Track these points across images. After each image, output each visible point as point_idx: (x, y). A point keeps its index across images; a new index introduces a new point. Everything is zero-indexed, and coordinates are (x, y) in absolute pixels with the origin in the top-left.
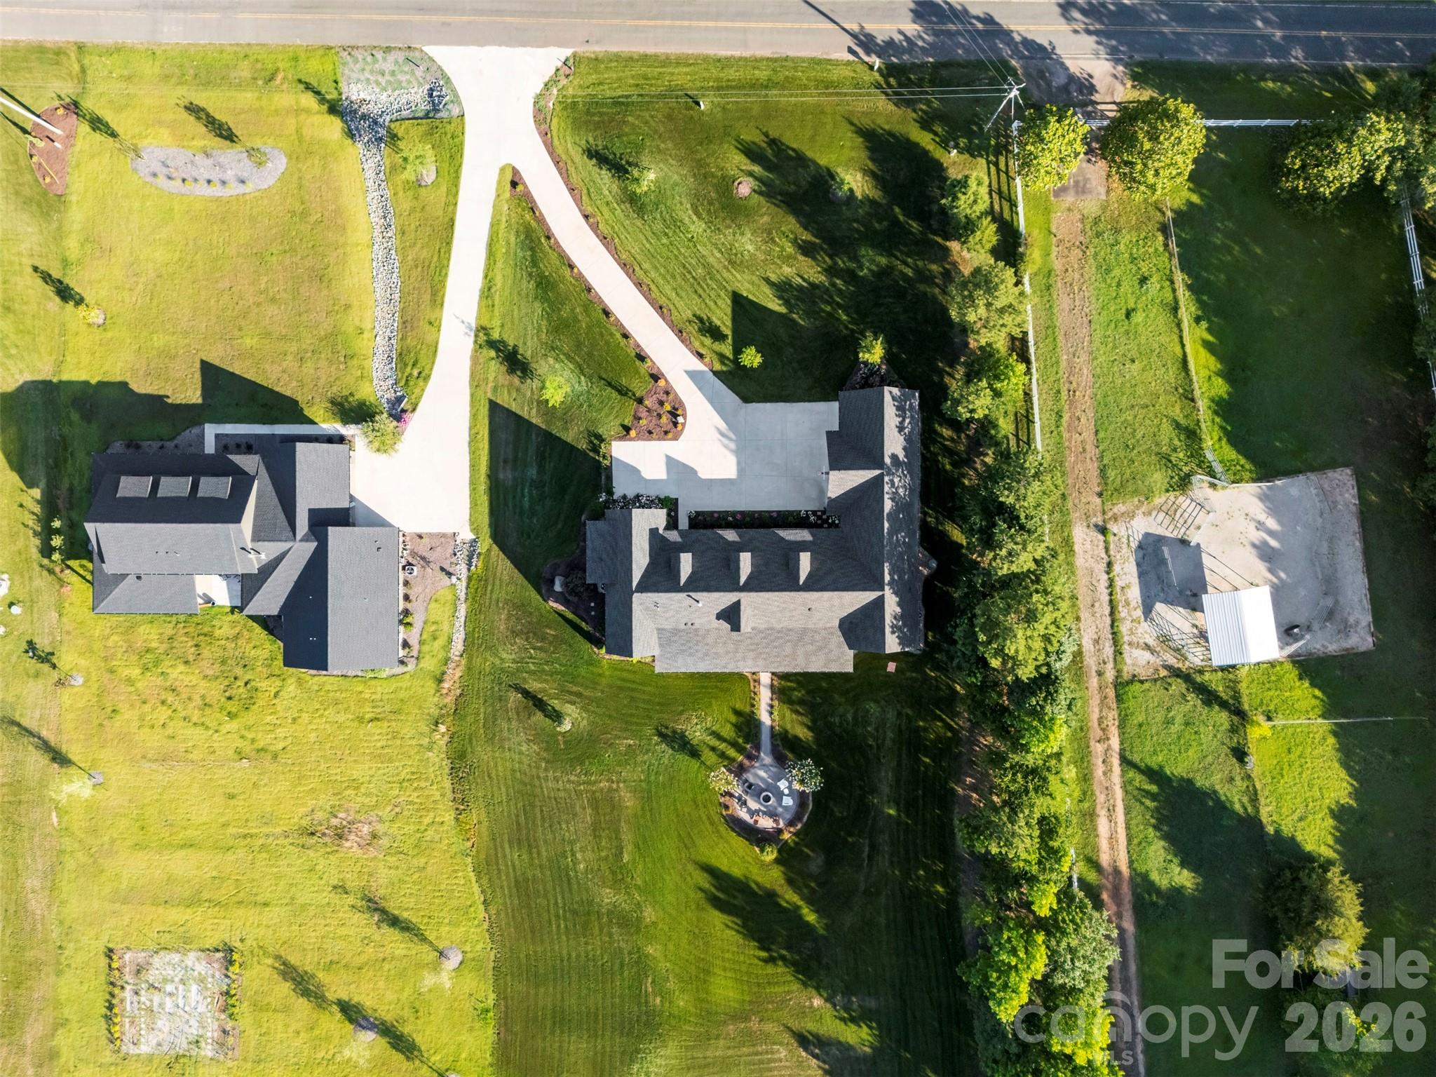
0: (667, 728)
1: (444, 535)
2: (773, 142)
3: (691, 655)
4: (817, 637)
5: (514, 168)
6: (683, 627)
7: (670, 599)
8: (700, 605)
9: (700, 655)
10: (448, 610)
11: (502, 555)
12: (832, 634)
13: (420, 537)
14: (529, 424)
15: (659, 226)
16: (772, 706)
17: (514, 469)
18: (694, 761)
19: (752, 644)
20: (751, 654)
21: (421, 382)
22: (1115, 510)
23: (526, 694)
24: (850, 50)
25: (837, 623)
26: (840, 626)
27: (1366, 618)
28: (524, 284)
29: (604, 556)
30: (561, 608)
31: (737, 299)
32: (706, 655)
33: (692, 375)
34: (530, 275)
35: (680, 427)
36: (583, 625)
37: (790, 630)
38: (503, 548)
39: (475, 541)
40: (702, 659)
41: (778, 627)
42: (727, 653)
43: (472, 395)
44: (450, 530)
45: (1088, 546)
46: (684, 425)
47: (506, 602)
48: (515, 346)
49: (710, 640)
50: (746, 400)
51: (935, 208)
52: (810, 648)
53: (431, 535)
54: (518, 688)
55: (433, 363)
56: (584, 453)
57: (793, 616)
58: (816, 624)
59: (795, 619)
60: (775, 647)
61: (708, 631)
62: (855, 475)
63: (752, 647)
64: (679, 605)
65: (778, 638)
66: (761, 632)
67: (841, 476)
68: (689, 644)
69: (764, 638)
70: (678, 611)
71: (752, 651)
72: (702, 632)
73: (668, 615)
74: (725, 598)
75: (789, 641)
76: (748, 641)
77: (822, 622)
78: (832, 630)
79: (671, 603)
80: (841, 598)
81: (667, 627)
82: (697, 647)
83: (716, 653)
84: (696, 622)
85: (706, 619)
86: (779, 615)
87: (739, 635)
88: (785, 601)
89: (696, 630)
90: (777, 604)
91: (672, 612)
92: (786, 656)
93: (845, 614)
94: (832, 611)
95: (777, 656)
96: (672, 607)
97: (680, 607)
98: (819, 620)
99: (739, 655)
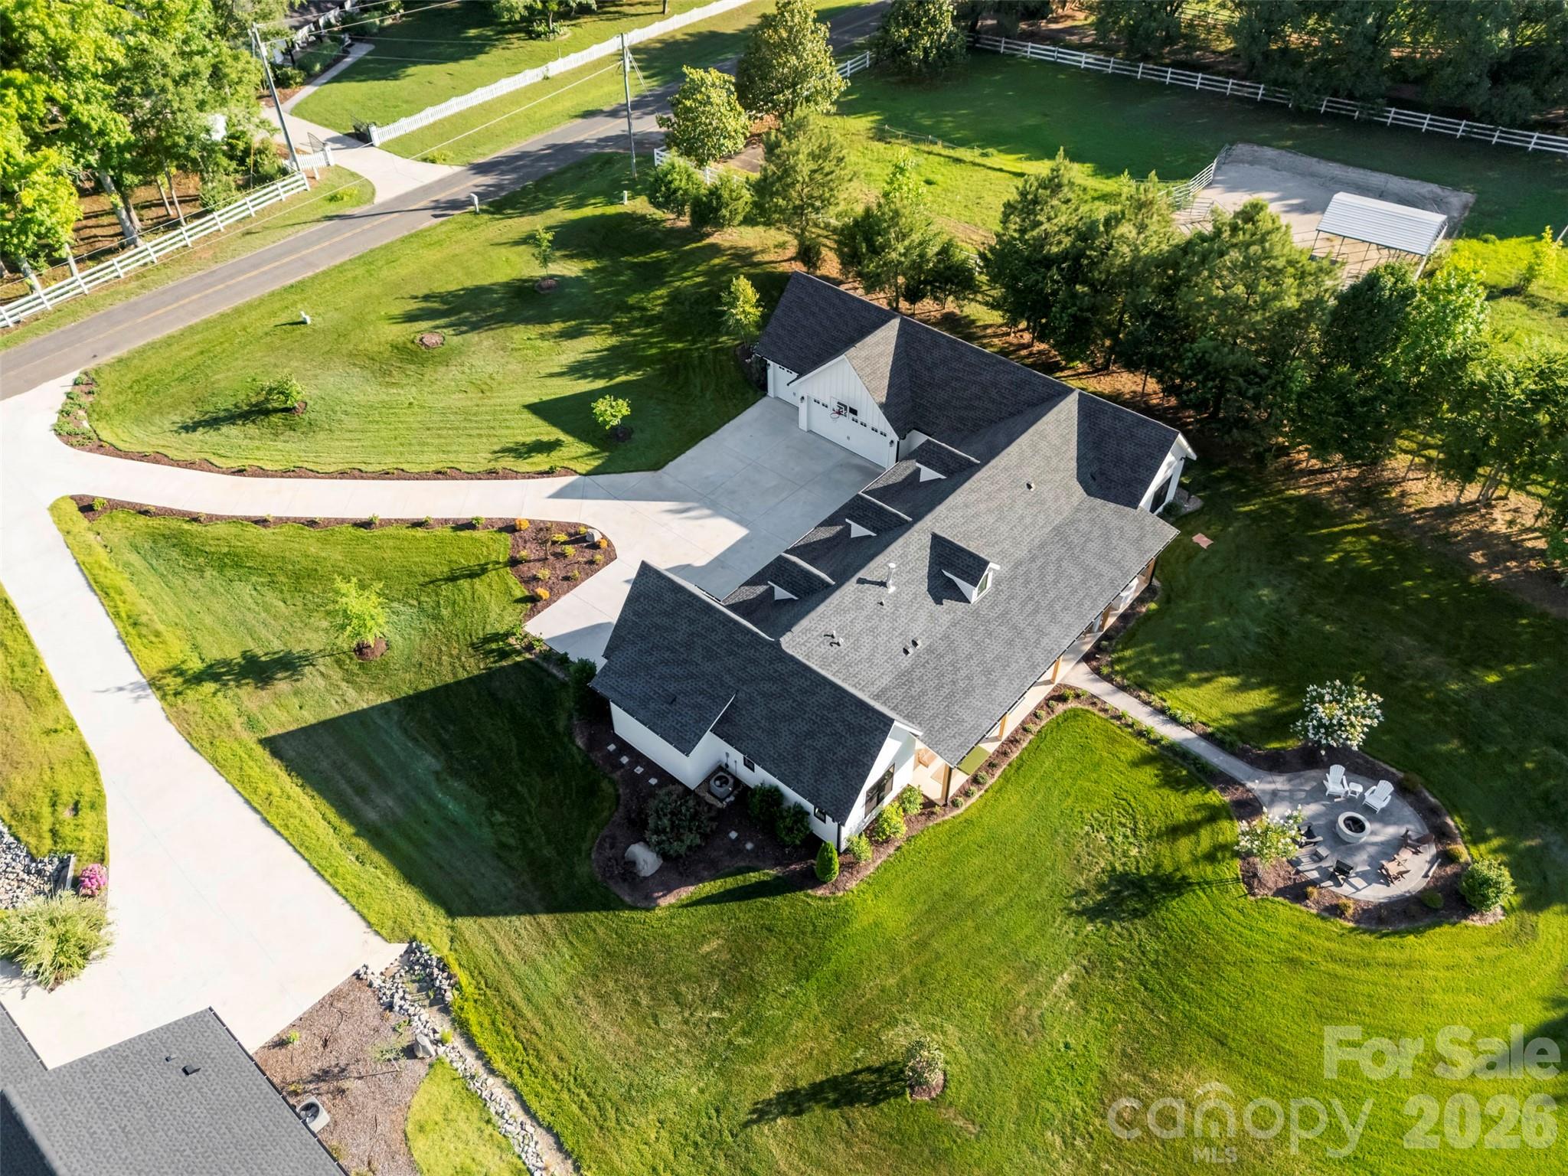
0: (1084, 893)
1: (335, 996)
2: (426, 298)
3: (967, 692)
4: (1083, 527)
5: (72, 498)
6: (906, 659)
7: (840, 611)
8: (892, 589)
9: (980, 680)
10: (467, 1123)
11: (489, 923)
12: (1092, 509)
13: (281, 1043)
14: (360, 718)
15: (352, 423)
16: (1162, 711)
17: (386, 785)
18: (1188, 897)
19: (1024, 604)
20: (1042, 618)
21: (87, 816)
23: (793, 1102)
24: (436, 216)
25: (1079, 490)
26: (1089, 492)
27: (1434, 188)
28: (195, 583)
29: (672, 687)
30: (686, 893)
31: (534, 408)
32: (988, 672)
33: (559, 494)
34: (200, 570)
35: (604, 544)
36: (753, 877)
37: (1042, 546)
38: (476, 909)
39: (410, 951)
40: (992, 684)
41: (1022, 553)
42: (1010, 643)
43: (214, 761)
44: (339, 977)
46: (606, 539)
47: (574, 983)
48: (244, 654)
49: (966, 647)
50: (657, 466)
51: (658, 235)
52: (1094, 546)
53: (302, 1022)
54: (762, 1113)
55: (95, 774)
56: (491, 674)
57: (1022, 518)
58: (1058, 512)
59: (1028, 520)
60: (1056, 582)
61: (946, 637)
62: (877, 344)
63: (1030, 607)
64: (864, 613)
65: (1042, 567)
66: (1014, 578)
67: (863, 354)
68: (947, 679)
69: (1027, 582)
70: (872, 630)
71: (1036, 611)
72: (941, 647)
73: (865, 652)
74: (913, 548)
75: (1060, 560)
76: (1014, 604)
77: (1063, 500)
78: (1086, 505)
79: (849, 617)
80: (1043, 436)
81: (885, 681)
82: (963, 673)
83: (997, 658)
84: (916, 631)
85: (923, 615)
86: (1004, 528)
87: (992, 607)
88: (989, 494)
89: (930, 650)
90: (982, 507)
91: (866, 639)
92: (1084, 582)
93: (1074, 464)
94: (1056, 470)
95: (1074, 592)
96: (858, 628)
97: (869, 618)
98: (1057, 499)
99: (1029, 632)
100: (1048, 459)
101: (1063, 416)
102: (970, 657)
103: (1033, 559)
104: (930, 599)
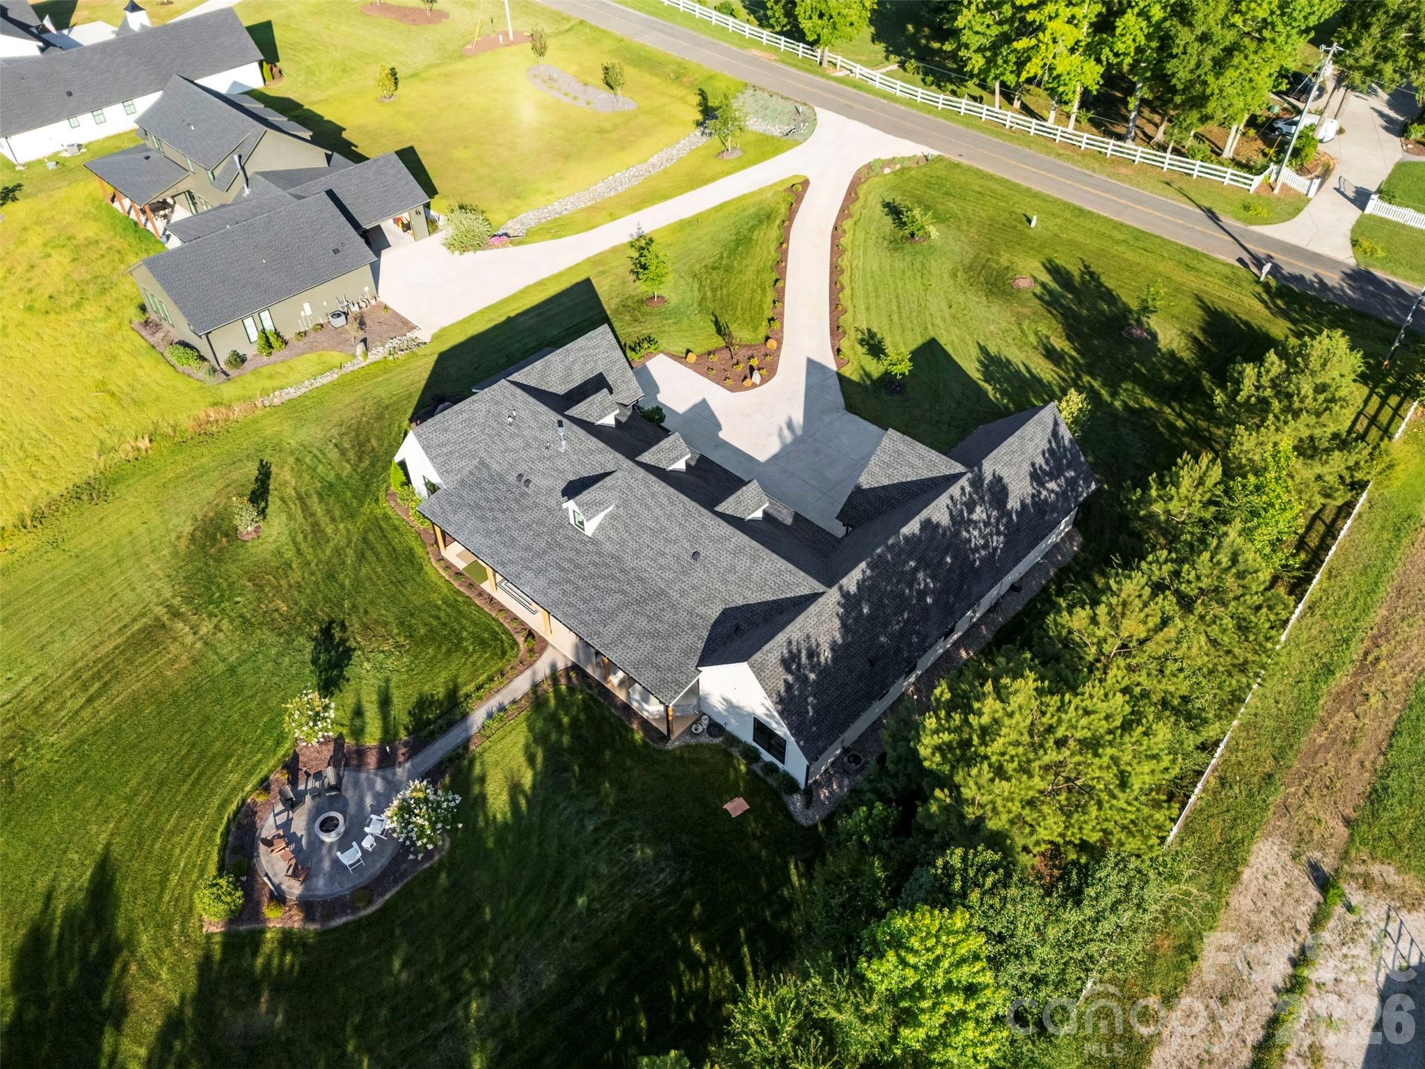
0: (342, 630)
1: (405, 322)
2: (1088, 273)
3: (482, 518)
4: (668, 616)
5: (806, 180)
6: (512, 478)
7: (535, 414)
8: (563, 449)
9: (492, 526)
10: (316, 368)
11: (430, 365)
12: (694, 627)
13: (387, 310)
15: (902, 264)
16: (504, 711)
17: (542, 322)
18: (315, 691)
19: (571, 561)
20: (555, 574)
21: (549, 236)
22: (1375, 869)
23: (263, 477)
24: (1240, 260)
25: (714, 612)
26: (714, 626)
28: (726, 235)
31: (932, 346)
32: (499, 532)
33: (813, 364)
34: (738, 232)
35: (746, 385)
37: (639, 579)
39: (425, 343)
40: (488, 534)
41: (630, 563)
43: (578, 265)
44: (417, 321)
45: (1277, 887)
46: (754, 386)
47: (376, 397)
49: (525, 518)
50: (851, 409)
53: (395, 314)
54: (264, 466)
55: (577, 233)
57: (663, 554)
58: (682, 593)
59: (661, 561)
60: (596, 587)
61: (536, 505)
62: (922, 458)
63: (566, 565)
64: (538, 434)
65: (614, 578)
66: (600, 554)
67: (901, 447)
68: (494, 505)
69: (595, 565)
70: (528, 445)
71: (563, 569)
72: (528, 502)
73: (512, 444)
74: (600, 458)
75: (624, 592)
76: (572, 554)
77: (696, 596)
78: (698, 621)
79: (534, 425)
80: (755, 559)
81: (495, 466)
82: (500, 515)
83: (513, 539)
84: (536, 480)
85: (549, 483)
86: (646, 538)
87: (567, 537)
88: (672, 515)
89: (523, 495)
90: (658, 511)
91: (519, 443)
92: (597, 610)
93: (740, 602)
94: (725, 582)
95: (585, 601)
96: (526, 433)
97: (535, 439)
98: (695, 588)
99: (538, 563)
100: (732, 569)
101: (788, 577)
102: (515, 520)
103: (622, 571)
104: (564, 485)
